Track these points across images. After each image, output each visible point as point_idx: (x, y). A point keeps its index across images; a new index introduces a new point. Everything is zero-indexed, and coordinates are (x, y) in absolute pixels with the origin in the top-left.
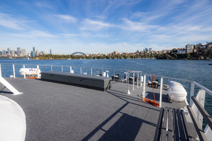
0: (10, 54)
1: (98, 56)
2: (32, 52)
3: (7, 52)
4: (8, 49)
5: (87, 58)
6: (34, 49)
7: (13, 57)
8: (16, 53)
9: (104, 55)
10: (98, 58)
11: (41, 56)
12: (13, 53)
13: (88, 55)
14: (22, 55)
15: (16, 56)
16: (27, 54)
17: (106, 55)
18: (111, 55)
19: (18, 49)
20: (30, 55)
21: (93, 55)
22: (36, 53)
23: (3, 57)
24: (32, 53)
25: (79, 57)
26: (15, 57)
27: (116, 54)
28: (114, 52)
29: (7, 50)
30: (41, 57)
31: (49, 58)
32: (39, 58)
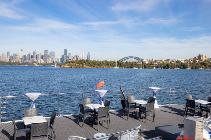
0: (35, 60)
1: (166, 63)
2: (63, 56)
3: (32, 57)
4: (34, 52)
5: (145, 66)
6: (66, 51)
7: (38, 64)
8: (42, 57)
9: (178, 62)
10: (166, 66)
11: (72, 62)
12: (39, 57)
13: (147, 62)
14: (49, 61)
15: (43, 62)
16: (56, 60)
17: (183, 61)
18: (192, 62)
19: (46, 51)
20: (59, 61)
21: (156, 61)
22: (68, 57)
23: (27, 63)
24: (62, 59)
25: (131, 65)
26: (41, 64)
27: (204, 60)
28: (200, 57)
29: (32, 54)
30: (72, 64)
31: (83, 66)
32: (69, 65)
